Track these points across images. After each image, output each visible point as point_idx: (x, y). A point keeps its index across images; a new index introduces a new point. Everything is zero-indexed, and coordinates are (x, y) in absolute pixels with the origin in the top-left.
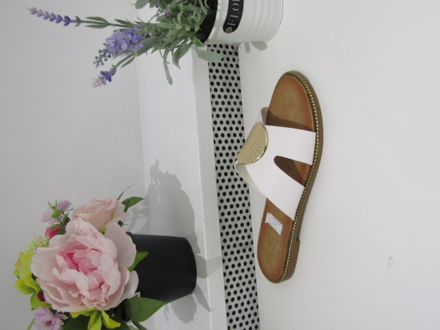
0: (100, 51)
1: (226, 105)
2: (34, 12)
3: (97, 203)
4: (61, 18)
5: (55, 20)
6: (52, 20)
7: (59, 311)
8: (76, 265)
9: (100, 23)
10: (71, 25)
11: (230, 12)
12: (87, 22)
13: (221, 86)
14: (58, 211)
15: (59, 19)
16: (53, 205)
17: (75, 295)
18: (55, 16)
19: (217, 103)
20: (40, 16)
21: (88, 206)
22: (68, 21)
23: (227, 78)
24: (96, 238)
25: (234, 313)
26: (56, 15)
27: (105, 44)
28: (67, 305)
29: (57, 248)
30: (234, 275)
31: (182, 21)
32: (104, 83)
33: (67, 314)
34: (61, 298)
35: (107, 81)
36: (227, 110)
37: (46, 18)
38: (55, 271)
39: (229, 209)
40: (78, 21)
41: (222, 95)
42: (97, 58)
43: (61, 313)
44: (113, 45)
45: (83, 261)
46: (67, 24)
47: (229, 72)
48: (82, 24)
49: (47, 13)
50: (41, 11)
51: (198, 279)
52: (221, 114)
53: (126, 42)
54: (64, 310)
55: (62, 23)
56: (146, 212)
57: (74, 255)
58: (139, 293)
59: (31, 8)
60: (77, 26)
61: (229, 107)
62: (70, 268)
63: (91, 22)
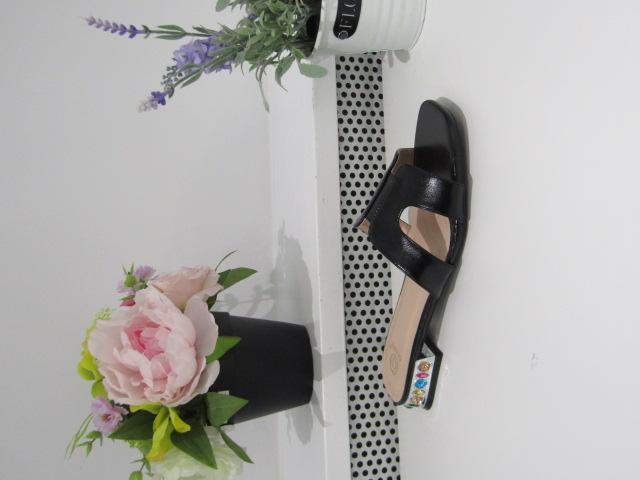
0: (168, 69)
1: (365, 143)
2: (92, 22)
3: (184, 272)
4: (125, 28)
5: (118, 32)
6: (113, 31)
7: (116, 402)
8: (143, 346)
9: (175, 33)
10: (139, 37)
11: (341, 9)
12: (158, 32)
13: (359, 116)
14: (133, 278)
15: (123, 30)
16: (128, 270)
17: (136, 384)
18: (117, 26)
19: (351, 139)
20: (98, 26)
21: (174, 274)
22: (134, 31)
23: (368, 104)
24: (166, 312)
25: (364, 435)
26: (119, 24)
27: (174, 59)
28: (125, 396)
29: (123, 323)
30: (366, 381)
31: (266, 23)
32: (155, 107)
33: (127, 407)
34: (119, 386)
35: (160, 105)
36: (365, 149)
37: (106, 29)
38: (115, 351)
39: (362, 288)
40: (147, 31)
41: (360, 128)
42: (164, 77)
43: (118, 405)
44: (183, 60)
45: (151, 342)
46: (131, 36)
47: (372, 96)
48: (152, 35)
49: (108, 23)
50: (100, 20)
51: (315, 383)
52: (356, 155)
53: (200, 55)
54: (122, 401)
55: (128, 34)
56: (273, 293)
57: (142, 334)
58: (227, 393)
59: (88, 17)
60: (146, 37)
61: (370, 146)
62: (135, 348)
63: (163, 32)
